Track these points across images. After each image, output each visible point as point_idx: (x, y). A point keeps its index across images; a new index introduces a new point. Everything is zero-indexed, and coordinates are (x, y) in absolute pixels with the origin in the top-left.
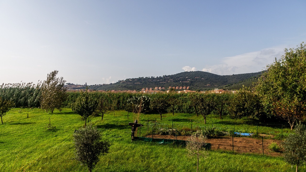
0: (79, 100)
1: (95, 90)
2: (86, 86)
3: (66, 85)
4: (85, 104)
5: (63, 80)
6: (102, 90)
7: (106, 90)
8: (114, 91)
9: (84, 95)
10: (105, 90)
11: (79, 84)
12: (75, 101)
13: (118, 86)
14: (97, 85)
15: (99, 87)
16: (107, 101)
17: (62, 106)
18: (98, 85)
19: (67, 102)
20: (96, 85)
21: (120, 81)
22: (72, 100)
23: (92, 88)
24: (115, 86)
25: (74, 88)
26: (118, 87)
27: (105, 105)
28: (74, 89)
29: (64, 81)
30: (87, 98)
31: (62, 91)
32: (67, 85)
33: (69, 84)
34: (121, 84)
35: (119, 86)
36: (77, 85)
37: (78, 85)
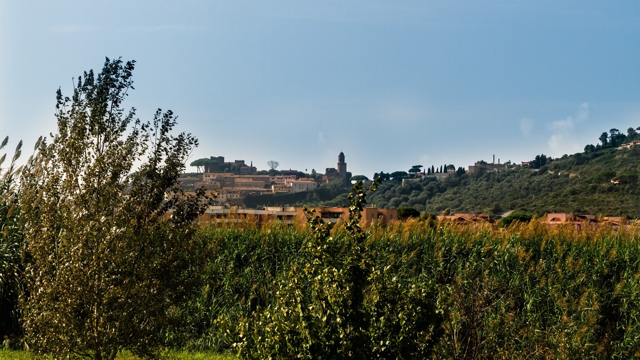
0: (292, 290)
1: (416, 214)
2: (338, 181)
3: (194, 170)
4: (344, 325)
5: (173, 133)
6: (467, 217)
7: (498, 211)
8: (563, 218)
9: (334, 253)
10: (487, 211)
11: (287, 169)
12: (261, 302)
13: (600, 180)
14: (424, 169)
15: (442, 190)
16: (511, 302)
17: (169, 336)
18: (431, 171)
19: (208, 303)
20: (416, 169)
21: (618, 139)
22: (240, 291)
23: (388, 194)
24: (575, 181)
25: (253, 200)
26: (594, 189)
27: (501, 336)
28: (250, 206)
29: (180, 140)
30: (358, 277)
31: (163, 219)
32: (202, 169)
33: (215, 164)
34: (624, 162)
35: (610, 175)
36: (273, 173)
37: (279, 169)
